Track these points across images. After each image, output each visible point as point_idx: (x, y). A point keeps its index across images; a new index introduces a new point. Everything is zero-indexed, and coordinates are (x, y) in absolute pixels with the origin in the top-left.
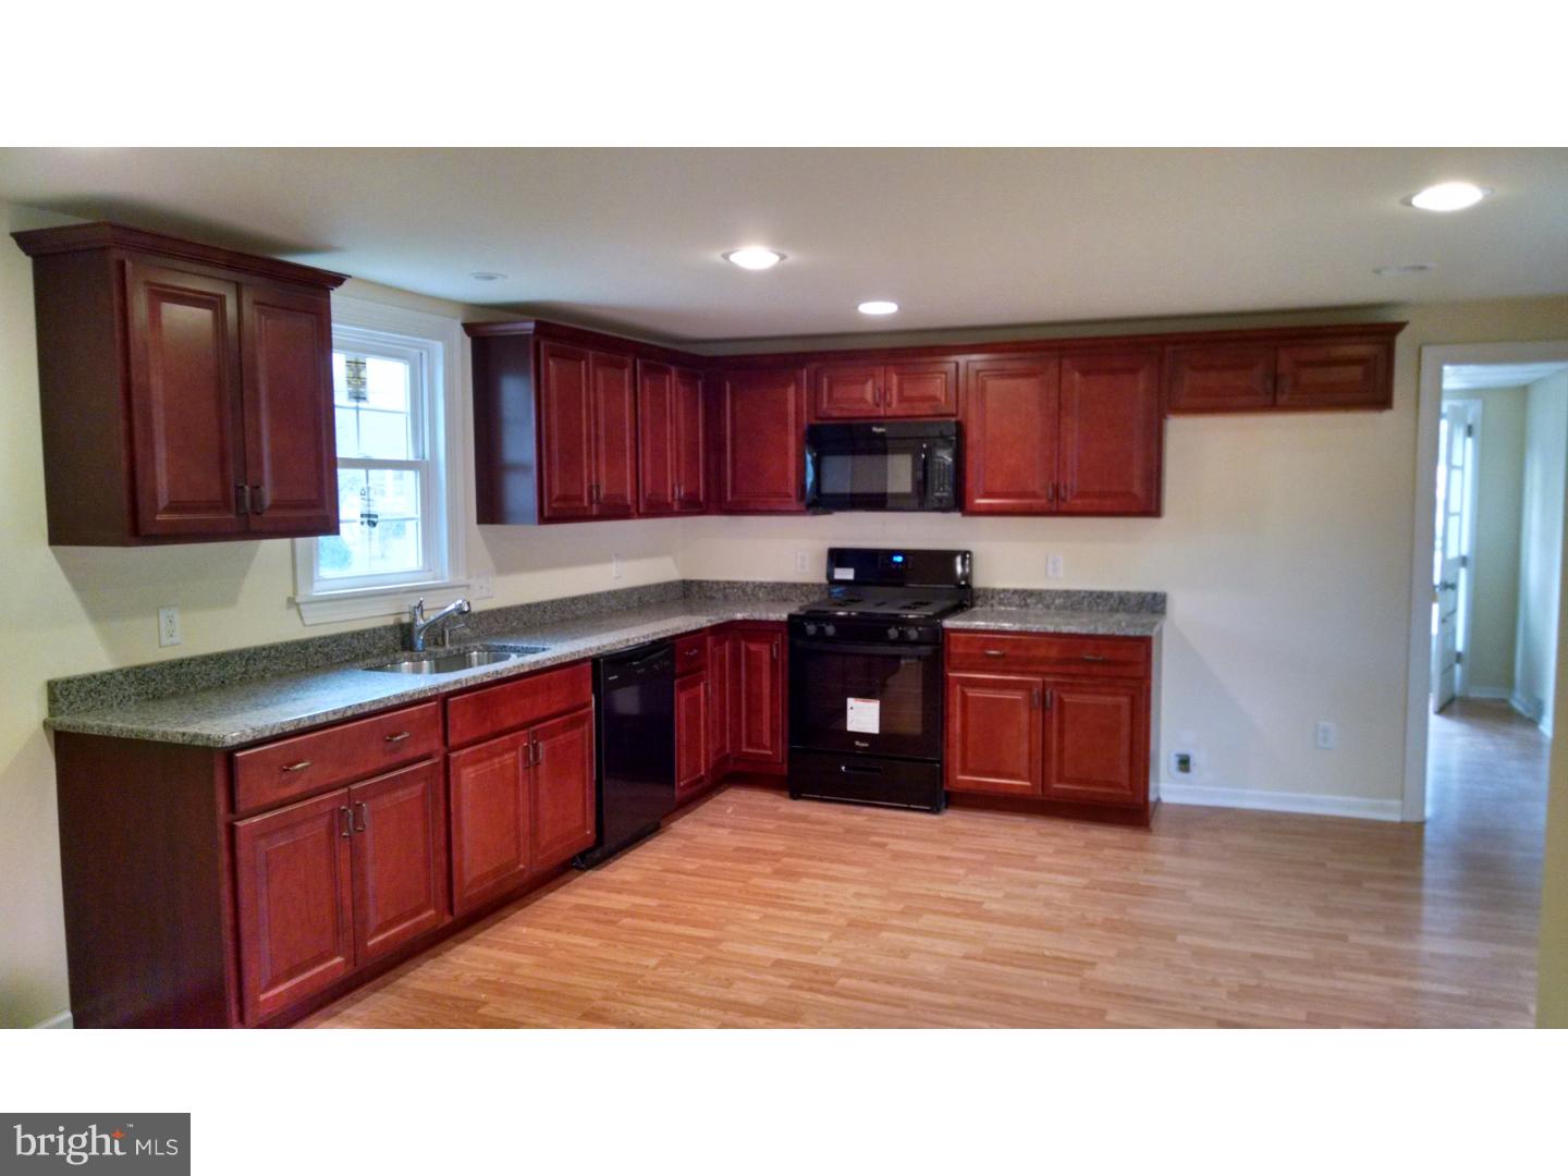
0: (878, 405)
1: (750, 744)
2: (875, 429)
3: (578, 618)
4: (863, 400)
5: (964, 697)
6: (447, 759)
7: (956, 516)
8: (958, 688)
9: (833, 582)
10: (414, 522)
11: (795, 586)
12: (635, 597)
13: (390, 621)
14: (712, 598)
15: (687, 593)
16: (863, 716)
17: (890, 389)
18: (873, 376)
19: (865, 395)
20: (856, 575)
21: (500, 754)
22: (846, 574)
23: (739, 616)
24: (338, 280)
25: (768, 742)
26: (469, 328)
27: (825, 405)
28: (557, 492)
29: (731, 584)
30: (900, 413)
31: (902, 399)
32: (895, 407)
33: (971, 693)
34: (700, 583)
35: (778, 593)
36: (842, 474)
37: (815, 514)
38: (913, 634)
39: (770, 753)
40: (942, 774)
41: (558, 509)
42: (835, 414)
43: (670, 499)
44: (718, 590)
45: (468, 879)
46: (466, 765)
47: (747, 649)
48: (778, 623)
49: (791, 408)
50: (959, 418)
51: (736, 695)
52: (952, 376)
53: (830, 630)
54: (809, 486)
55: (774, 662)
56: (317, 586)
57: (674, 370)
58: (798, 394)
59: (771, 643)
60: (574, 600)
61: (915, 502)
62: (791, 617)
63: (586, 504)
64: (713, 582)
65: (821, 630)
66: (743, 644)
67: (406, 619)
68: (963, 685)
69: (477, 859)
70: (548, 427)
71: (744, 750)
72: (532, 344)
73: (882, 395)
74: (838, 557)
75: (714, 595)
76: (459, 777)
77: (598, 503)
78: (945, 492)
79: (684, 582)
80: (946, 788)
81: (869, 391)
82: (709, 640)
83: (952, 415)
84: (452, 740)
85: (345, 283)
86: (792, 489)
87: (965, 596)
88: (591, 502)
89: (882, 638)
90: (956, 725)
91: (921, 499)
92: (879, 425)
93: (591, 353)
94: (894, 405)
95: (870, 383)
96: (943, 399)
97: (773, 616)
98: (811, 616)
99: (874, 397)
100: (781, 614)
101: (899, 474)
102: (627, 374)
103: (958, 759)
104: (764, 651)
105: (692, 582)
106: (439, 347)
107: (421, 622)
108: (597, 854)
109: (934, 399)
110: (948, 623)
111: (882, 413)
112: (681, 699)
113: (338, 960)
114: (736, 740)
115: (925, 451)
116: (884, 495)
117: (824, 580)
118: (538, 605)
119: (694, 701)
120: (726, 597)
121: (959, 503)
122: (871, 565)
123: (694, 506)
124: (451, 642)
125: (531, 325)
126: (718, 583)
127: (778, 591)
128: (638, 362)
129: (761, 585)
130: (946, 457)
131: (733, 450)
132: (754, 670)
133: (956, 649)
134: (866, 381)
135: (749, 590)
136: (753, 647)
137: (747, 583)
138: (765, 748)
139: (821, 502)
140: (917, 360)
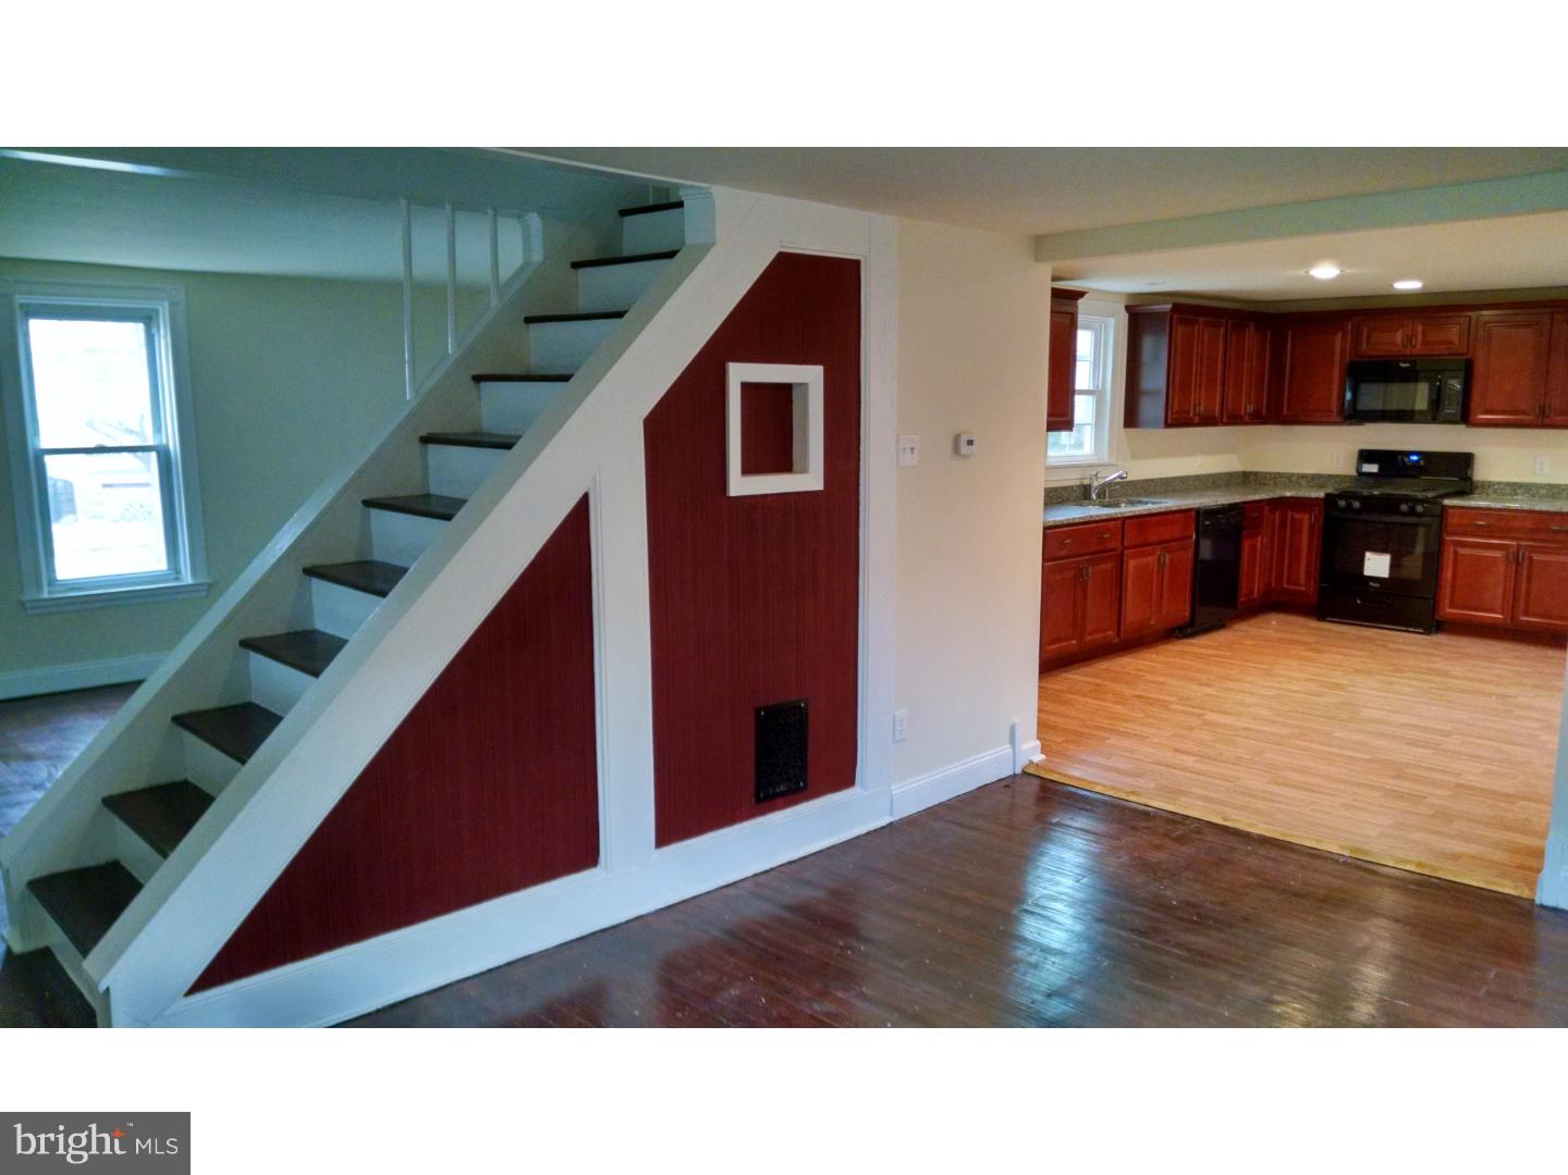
0: (1406, 347)
1: (1288, 583)
2: (1402, 365)
3: (1174, 491)
4: (1394, 343)
5: (1456, 553)
6: (1122, 553)
7: (1462, 427)
8: (1452, 548)
9: (1361, 474)
10: (1089, 427)
11: (1330, 476)
12: (1211, 480)
13: (1078, 483)
14: (1265, 484)
15: (1246, 479)
16: (1377, 565)
17: (1416, 336)
18: (1403, 326)
19: (1395, 340)
20: (1380, 469)
21: (1146, 556)
22: (1373, 468)
23: (1288, 494)
24: (1081, 294)
25: (1303, 579)
26: (1128, 308)
27: (1364, 345)
28: (1176, 407)
29: (1281, 475)
30: (1421, 352)
31: (1425, 343)
32: (1419, 348)
33: (1462, 551)
34: (1256, 474)
35: (1317, 481)
36: (1372, 396)
37: (1350, 424)
38: (1420, 508)
39: (1303, 589)
40: (1434, 609)
41: (1177, 418)
42: (1373, 353)
43: (1243, 413)
44: (1270, 479)
45: (1128, 621)
46: (1131, 558)
47: (1293, 518)
48: (1317, 499)
49: (1338, 348)
50: (1468, 357)
51: (1281, 549)
52: (1466, 326)
53: (1357, 504)
54: (1346, 404)
55: (1311, 526)
56: (1049, 460)
57: (1252, 324)
58: (1344, 340)
59: (1311, 513)
60: (1174, 479)
61: (1429, 417)
62: (1328, 495)
63: (1191, 415)
64: (1267, 473)
65: (1349, 505)
66: (1289, 513)
67: (1086, 482)
68: (1455, 546)
69: (1133, 612)
70: (1175, 367)
71: (1285, 586)
72: (1168, 316)
73: (1409, 339)
74: (1366, 456)
75: (1267, 482)
76: (1127, 563)
77: (1199, 415)
78: (1452, 409)
79: (1244, 473)
80: (1437, 617)
81: (1399, 337)
82: (1266, 508)
83: (1463, 354)
84: (1126, 544)
85: (1086, 296)
86: (1334, 408)
87: (1467, 487)
88: (1195, 414)
89: (1395, 510)
90: (1448, 574)
91: (1434, 415)
92: (1404, 362)
93: (1201, 319)
94: (1418, 346)
95: (1400, 332)
96: (1457, 342)
97: (1314, 494)
98: (1344, 495)
99: (1403, 342)
100: (1321, 494)
101: (1421, 396)
102: (1222, 331)
103: (1448, 596)
104: (1305, 519)
105: (1250, 473)
106: (1112, 321)
107: (1095, 484)
108: (1189, 631)
109: (1451, 342)
110: (1447, 502)
111: (1408, 353)
112: (1246, 545)
113: (1074, 642)
114: (1279, 579)
115: (1440, 380)
116: (1413, 412)
117: (1354, 473)
118: (1153, 480)
119: (1253, 547)
120: (1276, 484)
121: (1465, 418)
122: (1391, 462)
123: (1259, 418)
124: (1110, 497)
125: (1170, 306)
126: (1270, 474)
127: (1316, 480)
128: (1229, 322)
129: (1304, 476)
130: (1457, 385)
131: (1290, 382)
132: (1296, 531)
133: (1453, 520)
134: (1397, 330)
135: (1294, 479)
136: (1297, 516)
137: (1293, 474)
138: (1300, 585)
139: (1355, 416)
140: (1437, 315)
